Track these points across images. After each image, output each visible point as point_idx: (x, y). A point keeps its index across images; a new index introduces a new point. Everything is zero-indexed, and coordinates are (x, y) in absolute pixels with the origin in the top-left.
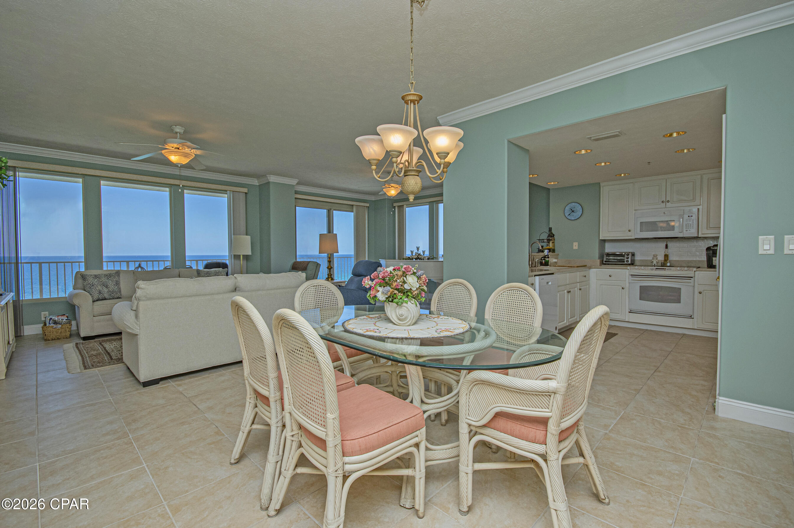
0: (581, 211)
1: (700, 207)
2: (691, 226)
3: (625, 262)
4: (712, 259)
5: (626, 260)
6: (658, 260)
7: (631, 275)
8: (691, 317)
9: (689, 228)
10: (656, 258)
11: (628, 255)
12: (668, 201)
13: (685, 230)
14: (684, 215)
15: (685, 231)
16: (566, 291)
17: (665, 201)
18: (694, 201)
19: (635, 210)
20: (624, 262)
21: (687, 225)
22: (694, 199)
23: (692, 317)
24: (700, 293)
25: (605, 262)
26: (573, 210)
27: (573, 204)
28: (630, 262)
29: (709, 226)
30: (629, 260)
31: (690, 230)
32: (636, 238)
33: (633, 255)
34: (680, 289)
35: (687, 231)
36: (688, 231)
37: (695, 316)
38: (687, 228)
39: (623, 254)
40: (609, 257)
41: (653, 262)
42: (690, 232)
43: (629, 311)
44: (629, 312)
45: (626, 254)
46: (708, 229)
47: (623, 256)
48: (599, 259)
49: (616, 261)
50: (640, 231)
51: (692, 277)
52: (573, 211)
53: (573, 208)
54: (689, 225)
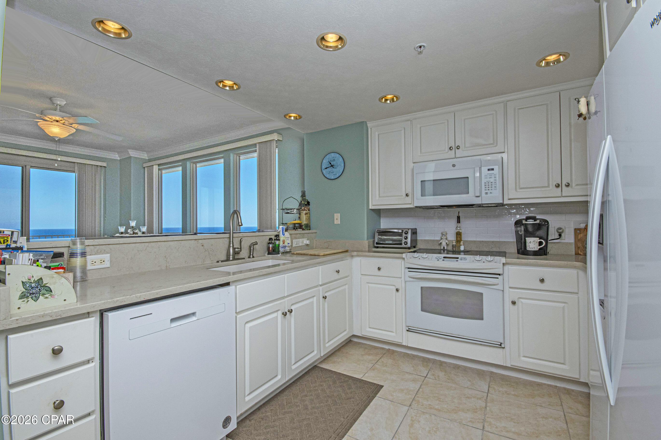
0: (343, 165)
1: (505, 156)
2: (493, 186)
3: (403, 244)
4: (525, 240)
5: (404, 240)
6: (448, 241)
7: (409, 268)
8: (501, 346)
9: (490, 188)
10: (445, 237)
11: (406, 233)
12: (458, 147)
13: (484, 192)
14: (482, 167)
15: (483, 195)
16: (280, 313)
17: (454, 147)
18: (495, 146)
19: (414, 163)
20: (401, 244)
21: (487, 184)
22: (495, 143)
23: (503, 346)
24: (514, 303)
25: (377, 243)
26: (332, 163)
27: (333, 155)
28: (409, 245)
29: (519, 185)
30: (409, 240)
31: (491, 193)
32: (416, 207)
33: (414, 232)
34: (482, 294)
35: (487, 193)
36: (489, 195)
37: (507, 345)
38: (487, 189)
39: (400, 231)
40: (382, 235)
41: (441, 243)
42: (491, 195)
43: (407, 329)
44: (407, 331)
45: (404, 232)
46: (518, 190)
47: (400, 235)
48: (368, 239)
49: (391, 242)
50: (422, 196)
51: (499, 275)
52: (332, 166)
53: (332, 161)
54: (490, 184)
